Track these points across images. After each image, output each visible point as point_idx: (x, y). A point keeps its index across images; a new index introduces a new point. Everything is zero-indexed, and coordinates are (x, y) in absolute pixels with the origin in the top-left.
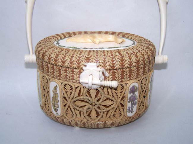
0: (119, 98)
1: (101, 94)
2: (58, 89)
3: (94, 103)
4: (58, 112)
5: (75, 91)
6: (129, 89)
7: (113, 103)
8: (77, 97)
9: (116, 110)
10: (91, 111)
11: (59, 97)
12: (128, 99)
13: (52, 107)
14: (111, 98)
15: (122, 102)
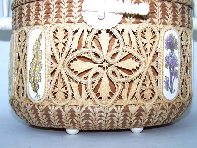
0: (149, 54)
1: (118, 42)
2: (42, 41)
3: (107, 62)
4: (38, 91)
5: (73, 39)
6: (165, 38)
7: (140, 65)
8: (76, 50)
9: (144, 81)
10: (100, 81)
11: (43, 58)
12: (164, 59)
13: (30, 84)
14: (135, 54)
15: (154, 64)
